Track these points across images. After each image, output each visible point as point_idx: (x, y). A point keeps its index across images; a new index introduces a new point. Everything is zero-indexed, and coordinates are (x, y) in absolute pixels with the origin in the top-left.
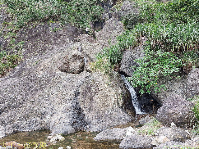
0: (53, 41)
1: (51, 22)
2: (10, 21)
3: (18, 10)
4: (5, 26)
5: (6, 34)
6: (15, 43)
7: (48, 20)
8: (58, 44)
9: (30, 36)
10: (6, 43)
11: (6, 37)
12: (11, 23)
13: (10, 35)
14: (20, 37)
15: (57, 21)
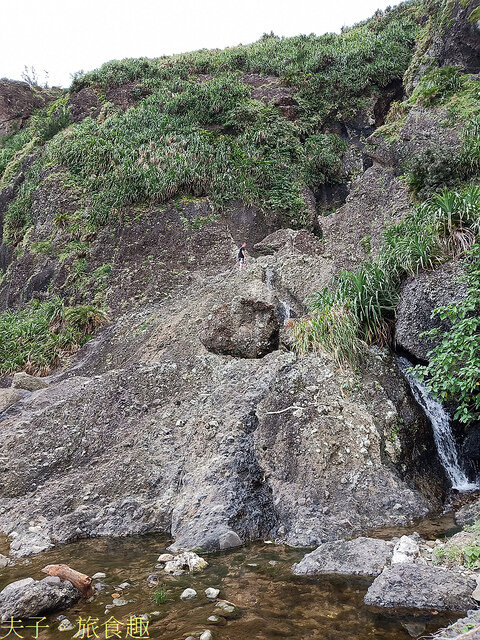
0: (192, 259)
1: (185, 199)
2: (75, 208)
3: (92, 177)
4: (61, 225)
5: (62, 247)
6: (87, 271)
7: (176, 196)
8: (207, 264)
9: (126, 249)
10: (64, 272)
11: (63, 257)
12: (75, 216)
13: (74, 249)
14: (98, 253)
15: (203, 195)
